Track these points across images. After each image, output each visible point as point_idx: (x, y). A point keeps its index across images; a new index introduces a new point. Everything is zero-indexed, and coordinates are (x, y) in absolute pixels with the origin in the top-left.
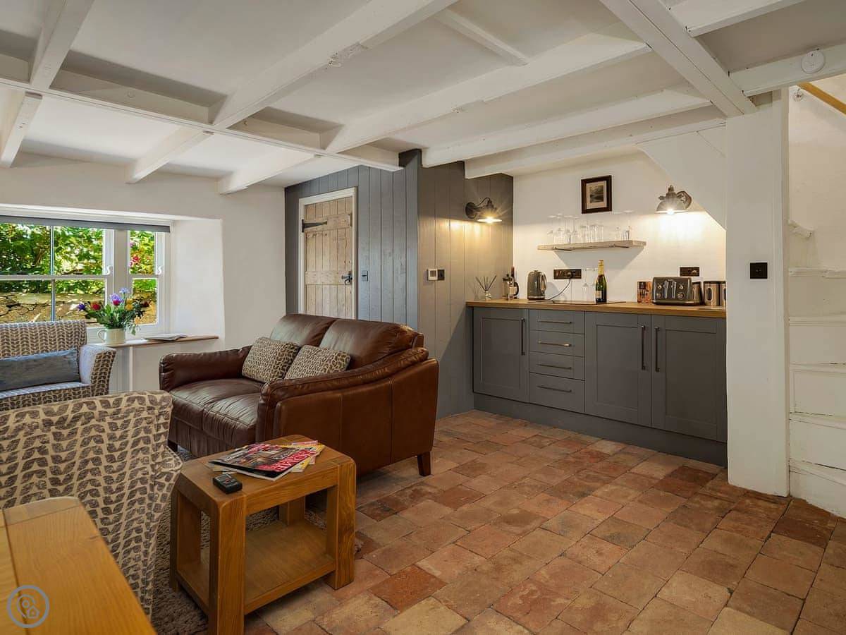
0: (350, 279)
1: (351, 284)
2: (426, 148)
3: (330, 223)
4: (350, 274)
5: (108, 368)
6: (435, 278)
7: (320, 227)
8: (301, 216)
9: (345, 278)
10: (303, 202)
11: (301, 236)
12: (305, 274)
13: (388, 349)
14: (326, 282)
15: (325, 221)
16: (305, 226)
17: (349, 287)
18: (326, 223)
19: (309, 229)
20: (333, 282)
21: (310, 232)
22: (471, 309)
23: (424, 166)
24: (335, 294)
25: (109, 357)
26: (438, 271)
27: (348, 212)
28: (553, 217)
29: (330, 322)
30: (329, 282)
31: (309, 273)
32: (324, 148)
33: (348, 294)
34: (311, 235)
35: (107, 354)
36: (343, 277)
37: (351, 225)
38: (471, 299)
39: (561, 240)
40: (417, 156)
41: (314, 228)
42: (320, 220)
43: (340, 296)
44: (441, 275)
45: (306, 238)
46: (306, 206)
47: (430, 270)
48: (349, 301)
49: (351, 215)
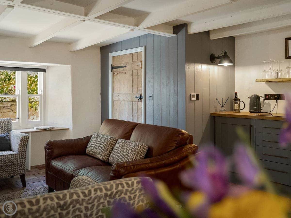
0: (141, 98)
1: (142, 101)
2: (191, 23)
3: (129, 67)
4: (141, 95)
5: (26, 145)
6: (195, 99)
7: (122, 69)
8: (111, 62)
9: (138, 97)
10: (111, 55)
11: (111, 74)
12: (112, 95)
13: (175, 144)
14: (126, 100)
15: (125, 65)
16: (113, 68)
17: (140, 103)
18: (126, 66)
19: (115, 70)
20: (130, 100)
21: (115, 72)
22: (214, 118)
23: (188, 33)
24: (131, 106)
25: (26, 139)
26: (196, 94)
27: (140, 60)
28: (265, 61)
29: (134, 126)
30: (127, 100)
31: (115, 95)
32: (137, 26)
33: (139, 107)
34: (116, 73)
35: (26, 137)
36: (136, 97)
37: (142, 68)
38: (213, 112)
39: (271, 76)
40: (185, 28)
41: (118, 69)
42: (122, 65)
43: (134, 107)
44: (198, 97)
45: (113, 75)
46: (113, 57)
47: (192, 94)
48: (140, 111)
49: (141, 62)
